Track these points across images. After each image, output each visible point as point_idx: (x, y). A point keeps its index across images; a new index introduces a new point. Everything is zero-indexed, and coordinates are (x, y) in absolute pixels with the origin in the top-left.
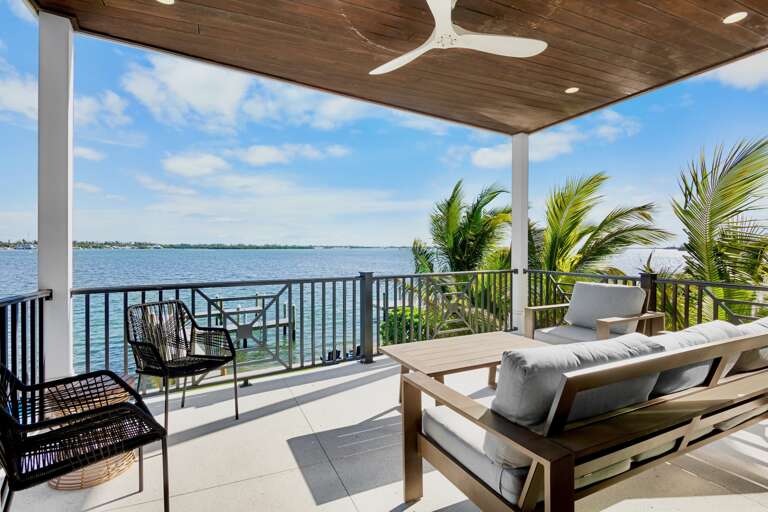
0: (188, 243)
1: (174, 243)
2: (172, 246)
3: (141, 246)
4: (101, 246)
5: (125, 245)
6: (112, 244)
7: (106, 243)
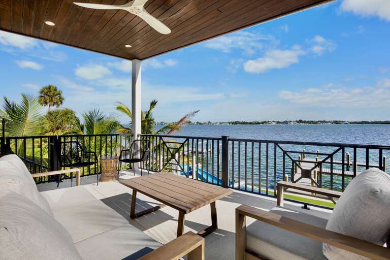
0: (367, 121)
1: (357, 121)
2: (355, 123)
3: (336, 122)
4: (316, 123)
5: (328, 122)
6: (321, 122)
7: (319, 121)
